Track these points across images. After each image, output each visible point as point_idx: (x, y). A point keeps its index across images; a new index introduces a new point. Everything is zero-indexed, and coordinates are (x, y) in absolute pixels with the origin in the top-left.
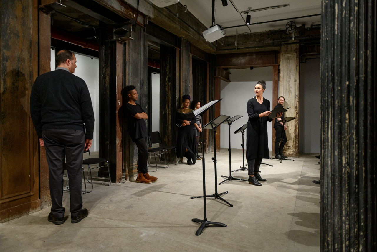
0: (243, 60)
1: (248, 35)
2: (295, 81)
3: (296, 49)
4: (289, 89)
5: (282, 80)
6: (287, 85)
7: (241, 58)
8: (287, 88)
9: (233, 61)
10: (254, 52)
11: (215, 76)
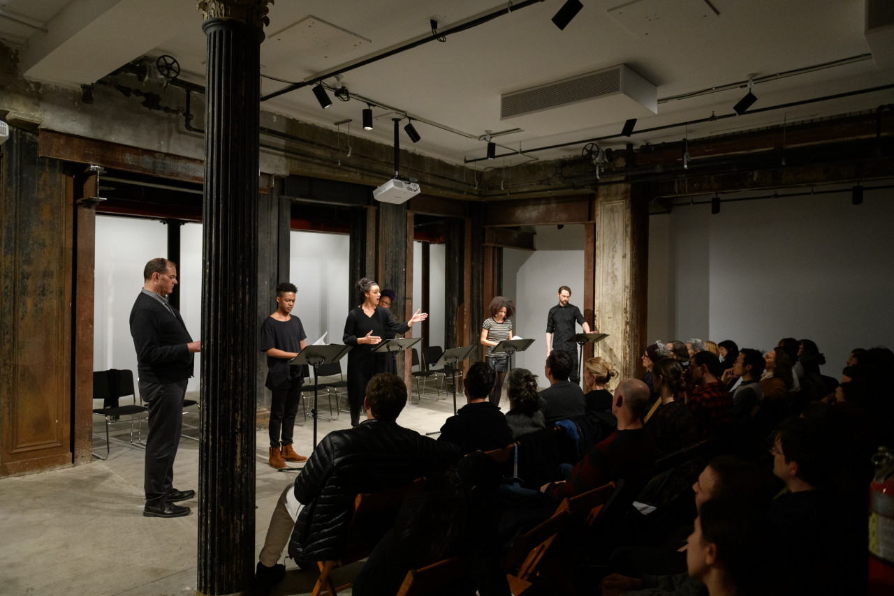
0: (533, 212)
1: (534, 165)
2: (624, 256)
3: (626, 192)
4: (613, 272)
5: (600, 254)
6: (610, 264)
7: (530, 208)
8: (610, 271)
9: (517, 214)
10: (554, 197)
11: (483, 245)
